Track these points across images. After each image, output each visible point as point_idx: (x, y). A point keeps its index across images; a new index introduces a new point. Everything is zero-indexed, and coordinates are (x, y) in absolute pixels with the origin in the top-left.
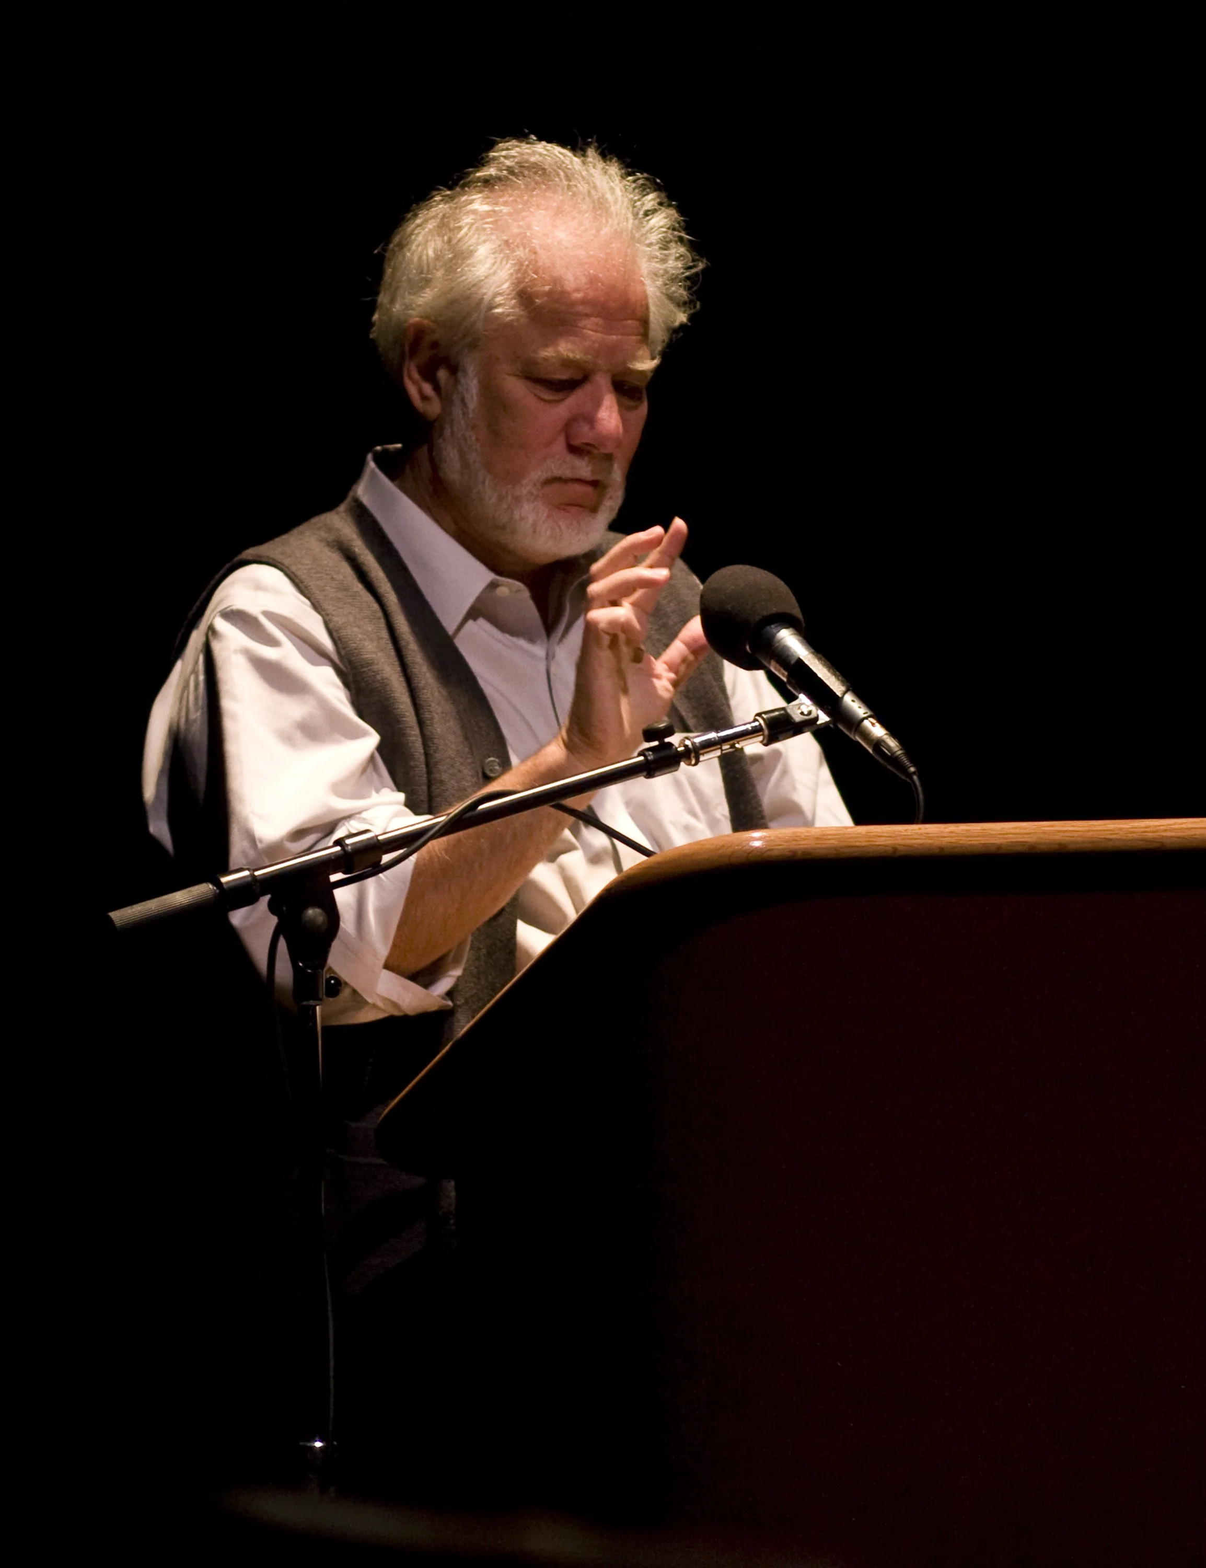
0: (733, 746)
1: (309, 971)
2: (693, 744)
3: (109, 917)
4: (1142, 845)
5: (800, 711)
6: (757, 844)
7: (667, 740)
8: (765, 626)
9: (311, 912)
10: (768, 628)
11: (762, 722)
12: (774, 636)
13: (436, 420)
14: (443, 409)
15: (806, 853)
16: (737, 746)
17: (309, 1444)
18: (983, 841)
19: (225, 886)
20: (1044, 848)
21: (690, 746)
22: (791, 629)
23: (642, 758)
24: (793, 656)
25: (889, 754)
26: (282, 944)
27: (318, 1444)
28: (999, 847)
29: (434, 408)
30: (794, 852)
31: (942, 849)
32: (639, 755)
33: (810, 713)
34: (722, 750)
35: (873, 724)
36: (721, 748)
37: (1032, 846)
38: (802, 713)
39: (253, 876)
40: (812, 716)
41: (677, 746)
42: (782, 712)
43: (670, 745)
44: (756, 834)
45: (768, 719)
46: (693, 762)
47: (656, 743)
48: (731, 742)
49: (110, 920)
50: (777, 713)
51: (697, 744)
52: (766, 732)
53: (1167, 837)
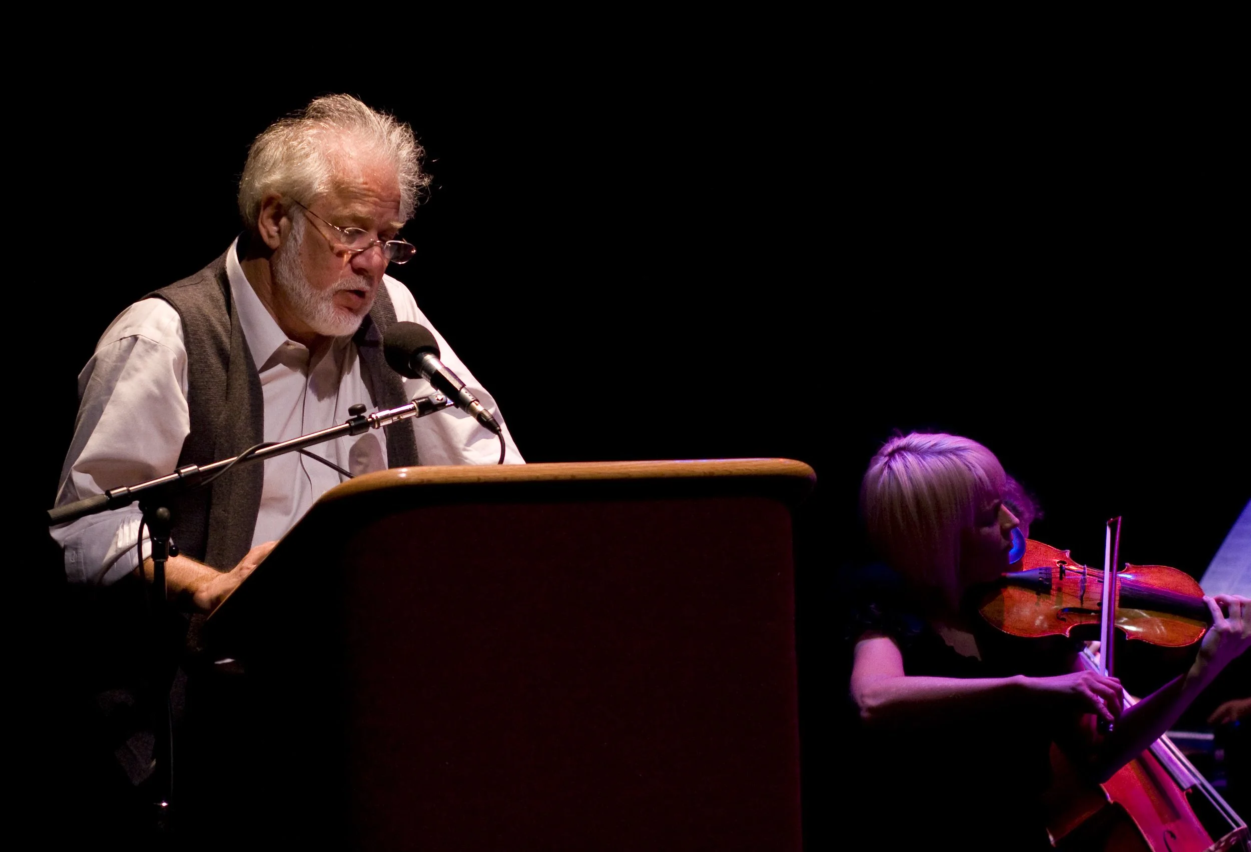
0: (399, 418)
1: (160, 543)
2: (377, 417)
3: (48, 512)
4: (620, 476)
5: (436, 398)
6: (403, 475)
7: (362, 415)
8: (418, 354)
9: (161, 510)
10: (420, 354)
11: (415, 405)
12: (423, 358)
13: (276, 249)
14: (281, 243)
15: (429, 481)
16: (401, 417)
17: (159, 804)
18: (530, 474)
19: (113, 496)
20: (563, 478)
21: (375, 418)
22: (433, 355)
23: (348, 425)
24: (433, 369)
25: (485, 420)
26: (146, 528)
27: (164, 804)
28: (538, 477)
29: (275, 243)
30: (423, 481)
31: (505, 478)
32: (347, 422)
33: (442, 399)
34: (393, 420)
35: (477, 405)
36: (392, 419)
37: (556, 477)
38: (438, 399)
39: (129, 490)
40: (443, 401)
41: (368, 418)
42: (427, 399)
43: (364, 417)
44: (404, 470)
45: (419, 403)
46: (376, 426)
47: (356, 416)
48: (398, 416)
49: (48, 515)
50: (424, 400)
51: (379, 417)
52: (418, 410)
53: (632, 472)
